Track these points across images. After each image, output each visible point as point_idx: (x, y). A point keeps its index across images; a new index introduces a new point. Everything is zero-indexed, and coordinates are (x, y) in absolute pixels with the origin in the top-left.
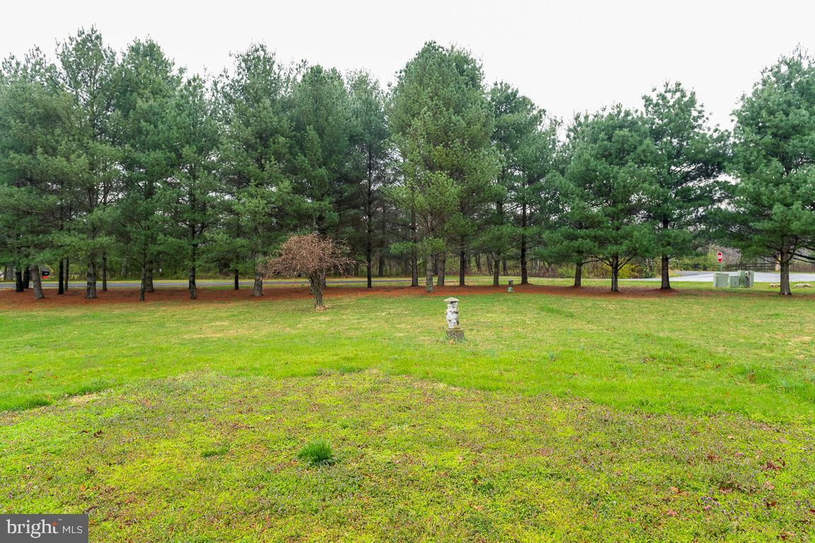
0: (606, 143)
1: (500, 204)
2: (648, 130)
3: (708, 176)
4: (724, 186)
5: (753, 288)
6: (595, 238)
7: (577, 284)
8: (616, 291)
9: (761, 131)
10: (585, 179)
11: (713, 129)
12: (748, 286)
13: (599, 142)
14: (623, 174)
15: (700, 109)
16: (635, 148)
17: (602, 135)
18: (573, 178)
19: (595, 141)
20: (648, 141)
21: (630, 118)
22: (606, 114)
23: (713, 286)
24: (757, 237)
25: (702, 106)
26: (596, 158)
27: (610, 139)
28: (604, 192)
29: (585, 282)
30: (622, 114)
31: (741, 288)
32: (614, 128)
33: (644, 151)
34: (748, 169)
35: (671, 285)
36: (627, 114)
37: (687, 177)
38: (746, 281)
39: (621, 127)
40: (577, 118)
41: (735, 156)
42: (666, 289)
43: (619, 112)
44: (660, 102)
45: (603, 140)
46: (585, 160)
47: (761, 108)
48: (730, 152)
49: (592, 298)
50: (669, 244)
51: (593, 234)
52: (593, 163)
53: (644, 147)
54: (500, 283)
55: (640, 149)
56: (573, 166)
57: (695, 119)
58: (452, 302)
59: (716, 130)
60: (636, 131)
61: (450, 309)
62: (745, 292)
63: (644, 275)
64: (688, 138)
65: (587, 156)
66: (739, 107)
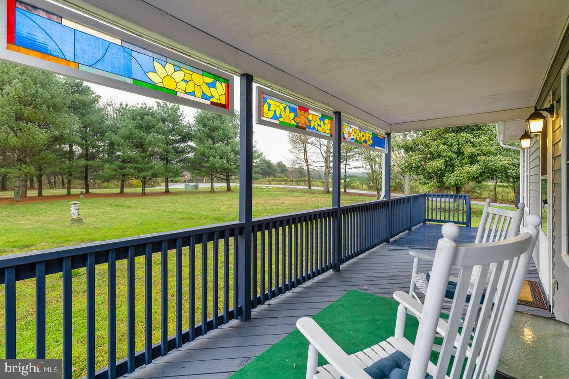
0: (140, 121)
1: (71, 146)
2: (160, 118)
3: (184, 142)
4: (191, 147)
5: (199, 190)
6: (135, 168)
7: (122, 192)
8: (145, 194)
9: (205, 125)
10: (128, 137)
11: (187, 122)
12: (197, 189)
13: (136, 121)
14: (149, 137)
15: (181, 112)
16: (155, 126)
17: (138, 117)
18: (122, 137)
19: (134, 120)
20: (160, 124)
21: (151, 111)
22: (139, 106)
23: (184, 190)
24: (204, 169)
25: (183, 112)
26: (135, 128)
27: (142, 120)
28: (140, 145)
29: (126, 190)
30: (147, 109)
31: (195, 190)
32: (145, 115)
33: (159, 128)
34: (201, 141)
35: (170, 190)
36: (150, 109)
37: (176, 142)
38: (196, 187)
39: (147, 115)
40: (121, 105)
41: (195, 135)
42: (167, 192)
43: (146, 107)
44: (164, 105)
45: (139, 120)
46: (129, 129)
47: (205, 118)
48: (193, 133)
49: (136, 198)
50: (170, 171)
51: (134, 166)
52: (134, 130)
53: (159, 126)
54: (71, 193)
55: (157, 127)
56: (122, 131)
57: (180, 116)
58: (74, 204)
59: (188, 123)
60: (155, 118)
61: (73, 208)
62: (196, 192)
63: (151, 186)
64: (177, 125)
65: (130, 126)
66: (196, 115)
